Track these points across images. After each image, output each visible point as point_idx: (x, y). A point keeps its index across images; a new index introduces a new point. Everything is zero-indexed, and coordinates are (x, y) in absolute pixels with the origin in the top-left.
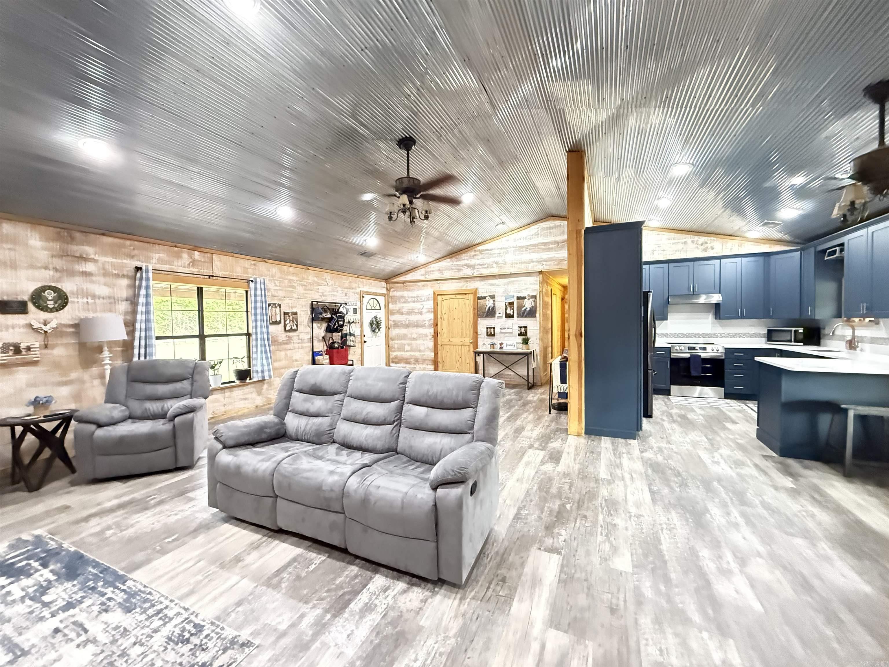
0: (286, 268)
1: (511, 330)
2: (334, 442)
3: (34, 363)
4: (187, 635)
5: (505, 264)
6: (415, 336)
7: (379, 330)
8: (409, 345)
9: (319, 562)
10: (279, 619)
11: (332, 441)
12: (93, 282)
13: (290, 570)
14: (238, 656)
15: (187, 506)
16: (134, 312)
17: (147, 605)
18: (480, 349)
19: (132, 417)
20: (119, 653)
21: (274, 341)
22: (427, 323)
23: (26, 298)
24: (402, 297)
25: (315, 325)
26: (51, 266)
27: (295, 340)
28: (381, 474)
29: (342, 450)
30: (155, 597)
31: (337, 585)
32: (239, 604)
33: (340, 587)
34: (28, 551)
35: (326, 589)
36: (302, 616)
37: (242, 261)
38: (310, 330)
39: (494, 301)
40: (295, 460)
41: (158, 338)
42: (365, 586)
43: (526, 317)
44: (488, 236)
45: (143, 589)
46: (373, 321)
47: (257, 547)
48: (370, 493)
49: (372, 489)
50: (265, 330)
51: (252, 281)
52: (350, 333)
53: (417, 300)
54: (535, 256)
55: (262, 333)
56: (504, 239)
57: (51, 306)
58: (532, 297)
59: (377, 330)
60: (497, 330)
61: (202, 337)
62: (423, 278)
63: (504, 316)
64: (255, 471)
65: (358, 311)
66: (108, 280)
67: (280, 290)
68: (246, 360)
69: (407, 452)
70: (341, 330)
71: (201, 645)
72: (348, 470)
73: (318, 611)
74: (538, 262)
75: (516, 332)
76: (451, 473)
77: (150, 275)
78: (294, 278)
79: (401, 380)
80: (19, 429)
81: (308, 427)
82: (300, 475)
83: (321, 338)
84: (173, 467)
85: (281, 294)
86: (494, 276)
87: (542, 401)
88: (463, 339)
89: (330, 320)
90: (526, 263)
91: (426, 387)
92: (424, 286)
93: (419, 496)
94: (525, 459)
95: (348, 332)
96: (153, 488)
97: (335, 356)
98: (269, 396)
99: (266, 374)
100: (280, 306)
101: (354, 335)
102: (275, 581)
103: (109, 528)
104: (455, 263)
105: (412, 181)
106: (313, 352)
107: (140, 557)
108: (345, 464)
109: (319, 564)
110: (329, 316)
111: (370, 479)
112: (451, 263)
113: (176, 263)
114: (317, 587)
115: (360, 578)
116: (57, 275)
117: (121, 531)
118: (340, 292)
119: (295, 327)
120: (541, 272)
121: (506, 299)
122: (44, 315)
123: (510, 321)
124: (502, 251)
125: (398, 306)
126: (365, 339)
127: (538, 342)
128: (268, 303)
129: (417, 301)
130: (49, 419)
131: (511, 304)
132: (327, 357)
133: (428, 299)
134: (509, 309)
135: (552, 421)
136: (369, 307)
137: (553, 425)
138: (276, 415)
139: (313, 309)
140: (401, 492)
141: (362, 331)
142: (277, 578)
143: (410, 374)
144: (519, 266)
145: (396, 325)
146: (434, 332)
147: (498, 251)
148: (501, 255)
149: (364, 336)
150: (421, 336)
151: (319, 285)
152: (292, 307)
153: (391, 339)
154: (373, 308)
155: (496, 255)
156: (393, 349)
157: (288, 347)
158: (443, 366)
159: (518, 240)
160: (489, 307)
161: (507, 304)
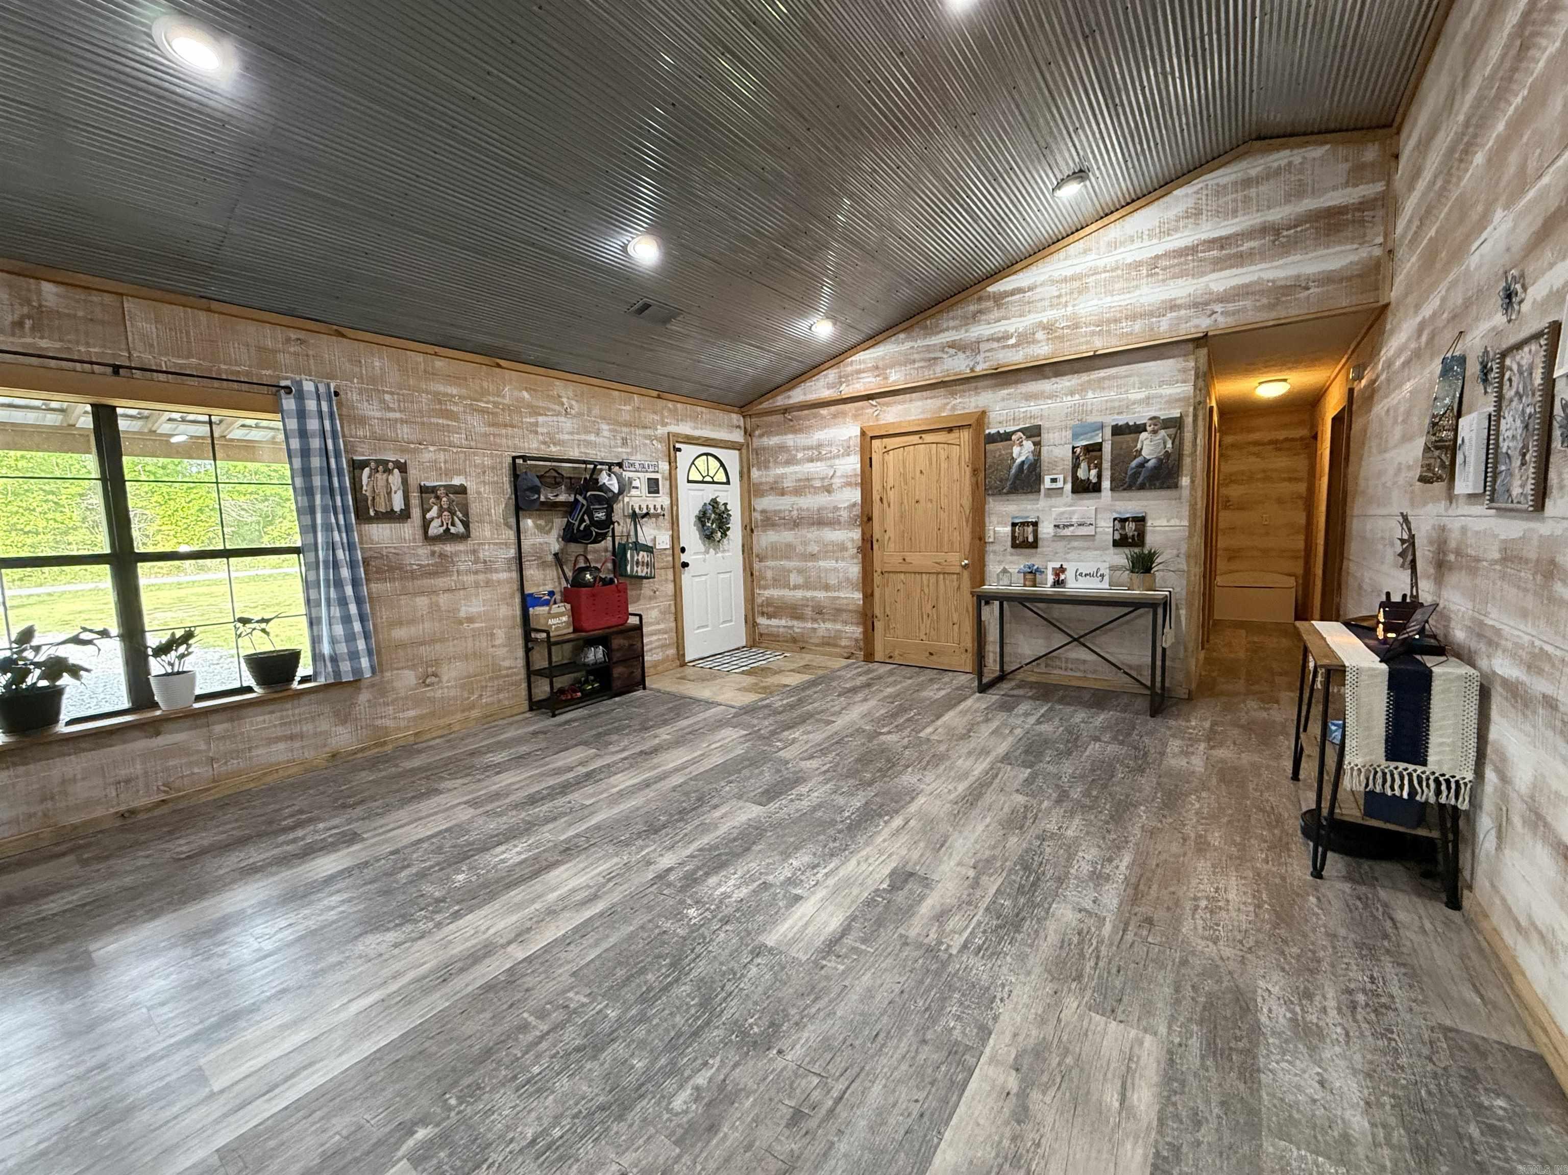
1: (1089, 531)
5: (1076, 326)
6: (814, 548)
7: (724, 534)
8: (800, 571)
18: (991, 586)
22: (845, 514)
24: (782, 448)
25: (528, 523)
27: (464, 563)
37: (251, 329)
38: (511, 535)
39: (1037, 444)
43: (1142, 487)
46: (705, 513)
51: (288, 390)
52: (636, 543)
53: (818, 454)
54: (1185, 288)
58: (1168, 424)
59: (718, 535)
60: (1046, 530)
61: (123, 560)
62: (833, 394)
63: (1069, 486)
65: (664, 486)
67: (402, 421)
70: (608, 536)
74: (1196, 305)
78: (454, 390)
83: (550, 558)
85: (408, 433)
88: (941, 557)
89: (570, 508)
90: (1151, 314)
92: (835, 416)
95: (631, 540)
97: (587, 602)
98: (378, 722)
100: (402, 468)
101: (649, 549)
104: (920, 343)
106: (524, 596)
110: (564, 497)
112: (908, 345)
118: (605, 433)
119: (458, 530)
120: (1203, 341)
121: (1075, 436)
123: (1088, 502)
124: (1065, 288)
125: (774, 472)
126: (684, 558)
127: (1185, 567)
129: (820, 458)
131: (1093, 450)
132: (564, 608)
133: (847, 451)
134: (1084, 465)
136: (695, 476)
139: (517, 478)
141: (674, 538)
144: (1126, 326)
145: (770, 521)
146: (863, 539)
147: (1053, 291)
148: (1063, 300)
149: (683, 550)
150: (830, 548)
151: (535, 412)
152: (449, 473)
153: (757, 556)
154: (708, 479)
155: (1047, 303)
156: (762, 582)
157: (441, 582)
158: (887, 628)
159: (1122, 243)
160: (1023, 463)
161: (1078, 450)
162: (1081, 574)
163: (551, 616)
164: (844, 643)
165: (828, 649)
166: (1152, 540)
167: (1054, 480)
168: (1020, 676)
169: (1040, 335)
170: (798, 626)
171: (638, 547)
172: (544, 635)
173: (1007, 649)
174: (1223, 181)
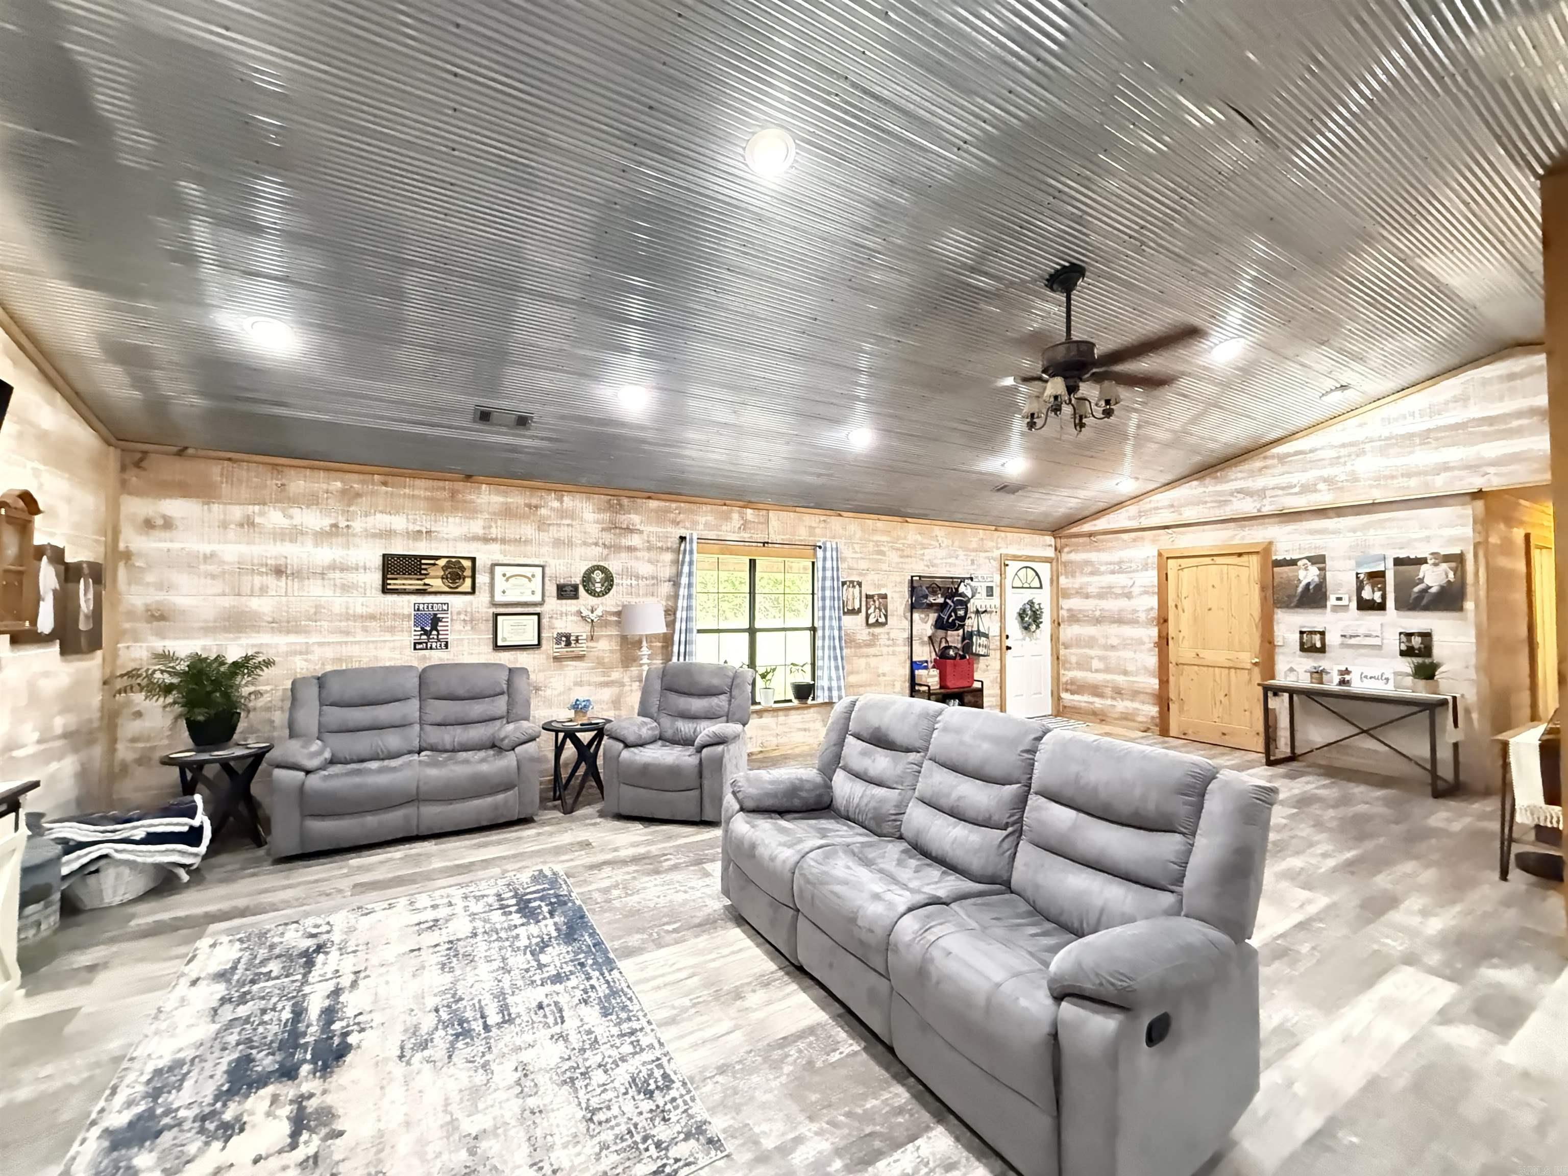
0: (871, 522)
1: (1377, 641)
2: (901, 838)
3: (580, 658)
4: (652, 1086)
5: (1356, 480)
6: (1114, 641)
7: (1038, 627)
8: (1101, 658)
9: (846, 1052)
10: (765, 1127)
11: (898, 834)
12: (637, 558)
13: (801, 1045)
14: (700, 1155)
15: (701, 883)
16: (676, 597)
17: (624, 1015)
18: (1281, 680)
19: (662, 738)
20: (583, 1070)
21: (847, 640)
22: (1143, 616)
23: (577, 580)
24: (1087, 563)
25: (916, 616)
26: (601, 542)
27: (883, 640)
28: (963, 928)
29: (910, 857)
30: (634, 1007)
31: (865, 1111)
32: (722, 1070)
33: (868, 1117)
34: (544, 890)
35: (847, 1109)
36: (799, 1140)
38: (907, 624)
39: (1322, 569)
40: (827, 857)
41: (699, 631)
42: (913, 1138)
43: (1426, 608)
44: (1302, 422)
45: (626, 989)
46: (1024, 610)
47: (767, 985)
48: (932, 960)
49: (935, 953)
50: (835, 624)
51: (820, 547)
52: (978, 631)
53: (1119, 568)
54: (1455, 454)
55: (831, 628)
56: (1351, 423)
57: (598, 590)
58: (1448, 558)
59: (1033, 627)
60: (1332, 639)
61: (752, 631)
62: (1134, 524)
63: (1354, 604)
64: (773, 859)
65: (996, 591)
66: (653, 555)
67: (862, 559)
68: (808, 668)
69: (1029, 894)
70: (963, 626)
71: (663, 1111)
72: (903, 900)
73: (825, 1146)
74: (1469, 468)
75: (1394, 644)
76: (1092, 976)
77: (695, 545)
78: (885, 538)
79: (1026, 743)
80: (561, 735)
81: (865, 800)
82: (831, 887)
83: (926, 639)
84: (697, 819)
85: (863, 565)
86: (1321, 512)
87: (1475, 835)
88: (1232, 655)
89: (943, 606)
90: (1425, 473)
91: (1074, 768)
92: (1134, 540)
93: (1023, 1002)
94: (1386, 987)
95: (975, 629)
96: (672, 844)
97: (949, 669)
99: (835, 694)
100: (860, 584)
101: (986, 636)
102: (777, 1054)
103: (616, 886)
104: (1211, 489)
105: (1074, 347)
106: (912, 663)
107: (635, 940)
108: (905, 887)
109: (848, 1055)
110: (940, 600)
111: (938, 931)
112: (1201, 490)
113: (724, 528)
114: (834, 1099)
115: (907, 1116)
116: (606, 552)
117: (627, 895)
118: (962, 557)
119: (882, 620)
120: (1478, 495)
121: (1359, 564)
122: (592, 601)
123: (1372, 619)
124: (1344, 452)
125: (1080, 580)
126: (1008, 643)
127: (1474, 677)
128: (841, 580)
129: (1121, 572)
130: (586, 728)
131: (1377, 577)
132: (935, 672)
133: (1145, 567)
134: (1368, 587)
135: (1507, 902)
136: (1017, 583)
137: (1511, 916)
138: (822, 770)
139: (913, 589)
140: (988, 978)
141: (1002, 628)
142: (780, 1052)
143: (1045, 733)
144: (1403, 482)
145: (1074, 618)
146: (1160, 637)
147: (1333, 453)
148: (1342, 460)
149: (1007, 637)
150: (1129, 642)
151: (924, 547)
152: (880, 586)
153: (1063, 644)
154: (1026, 585)
155: (1327, 462)
156: (1068, 665)
157: (872, 651)
158: (1181, 710)
159: (1396, 420)
160: (1308, 584)
161: (1362, 576)
162: (1366, 677)
163: (929, 676)
164: (1140, 719)
165: (1125, 723)
166: (1438, 652)
167: (1339, 599)
168: (1310, 758)
169: (1322, 486)
170: (1098, 703)
171: (980, 634)
172: (926, 688)
173: (1298, 736)
174: (1488, 375)
